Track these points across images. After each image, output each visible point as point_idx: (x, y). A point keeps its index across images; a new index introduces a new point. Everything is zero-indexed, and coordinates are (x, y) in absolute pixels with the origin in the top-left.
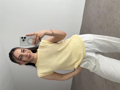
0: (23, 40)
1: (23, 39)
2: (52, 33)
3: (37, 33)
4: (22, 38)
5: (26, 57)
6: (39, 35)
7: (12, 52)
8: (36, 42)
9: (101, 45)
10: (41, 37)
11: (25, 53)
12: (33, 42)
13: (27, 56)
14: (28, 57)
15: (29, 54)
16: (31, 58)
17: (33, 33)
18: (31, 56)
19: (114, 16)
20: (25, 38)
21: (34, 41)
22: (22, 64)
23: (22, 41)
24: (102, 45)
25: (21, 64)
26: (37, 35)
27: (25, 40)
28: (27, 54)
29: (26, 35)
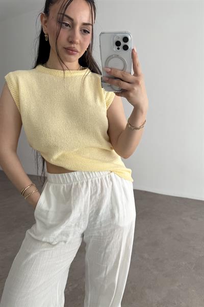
0: (118, 44)
1: (123, 43)
2: (138, 127)
4: (126, 39)
5: (68, 40)
6: (136, 88)
8: (116, 81)
9: (106, 248)
10: (131, 94)
11: (78, 36)
13: (72, 42)
14: (68, 45)
15: (77, 47)
16: (67, 56)
17: (140, 70)
18: (72, 54)
19: (183, 277)
20: (126, 48)
21: (119, 74)
22: (46, 22)
23: (116, 39)
24: (107, 251)
25: (44, 19)
27: (118, 49)
28: (77, 41)
29: (133, 50)
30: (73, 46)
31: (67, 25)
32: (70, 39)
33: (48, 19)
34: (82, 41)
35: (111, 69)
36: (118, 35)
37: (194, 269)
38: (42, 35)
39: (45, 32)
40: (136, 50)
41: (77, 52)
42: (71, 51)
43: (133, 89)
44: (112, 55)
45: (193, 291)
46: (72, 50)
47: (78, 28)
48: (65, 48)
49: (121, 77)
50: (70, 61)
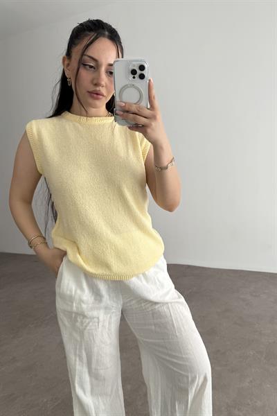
0: (134, 72)
1: (139, 72)
3: (158, 117)
4: (142, 68)
5: (92, 82)
6: (153, 124)
7: (107, 33)
11: (104, 78)
12: (130, 105)
13: (97, 85)
14: (92, 88)
15: (103, 90)
16: (90, 100)
17: (157, 103)
18: (98, 99)
20: (142, 77)
21: (134, 109)
22: (68, 65)
23: (131, 68)
25: (66, 62)
26: (154, 117)
27: (134, 78)
28: (103, 83)
29: (150, 80)
30: (98, 89)
31: (91, 67)
32: (95, 82)
33: (70, 61)
34: (108, 84)
35: (125, 103)
36: (134, 63)
37: (265, 358)
38: (64, 80)
39: (68, 76)
40: (152, 81)
41: (103, 95)
42: (95, 95)
43: (151, 125)
44: (127, 85)
45: (268, 386)
46: (97, 94)
47: (103, 69)
48: (88, 92)
49: (137, 111)
50: (95, 107)
